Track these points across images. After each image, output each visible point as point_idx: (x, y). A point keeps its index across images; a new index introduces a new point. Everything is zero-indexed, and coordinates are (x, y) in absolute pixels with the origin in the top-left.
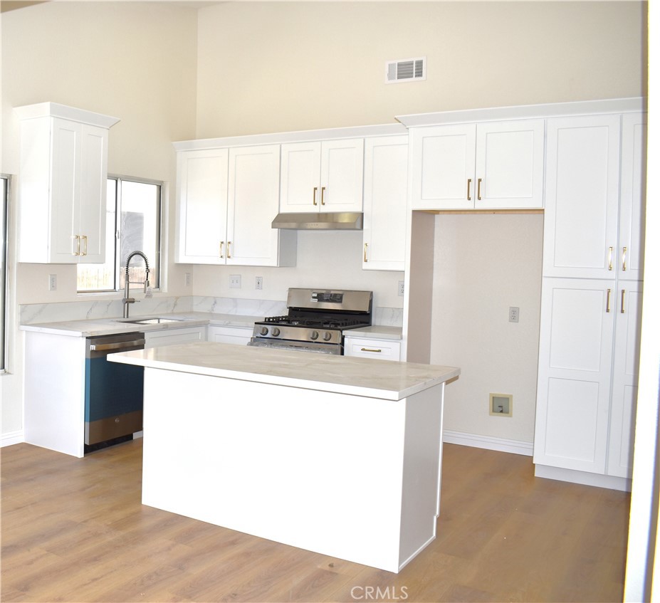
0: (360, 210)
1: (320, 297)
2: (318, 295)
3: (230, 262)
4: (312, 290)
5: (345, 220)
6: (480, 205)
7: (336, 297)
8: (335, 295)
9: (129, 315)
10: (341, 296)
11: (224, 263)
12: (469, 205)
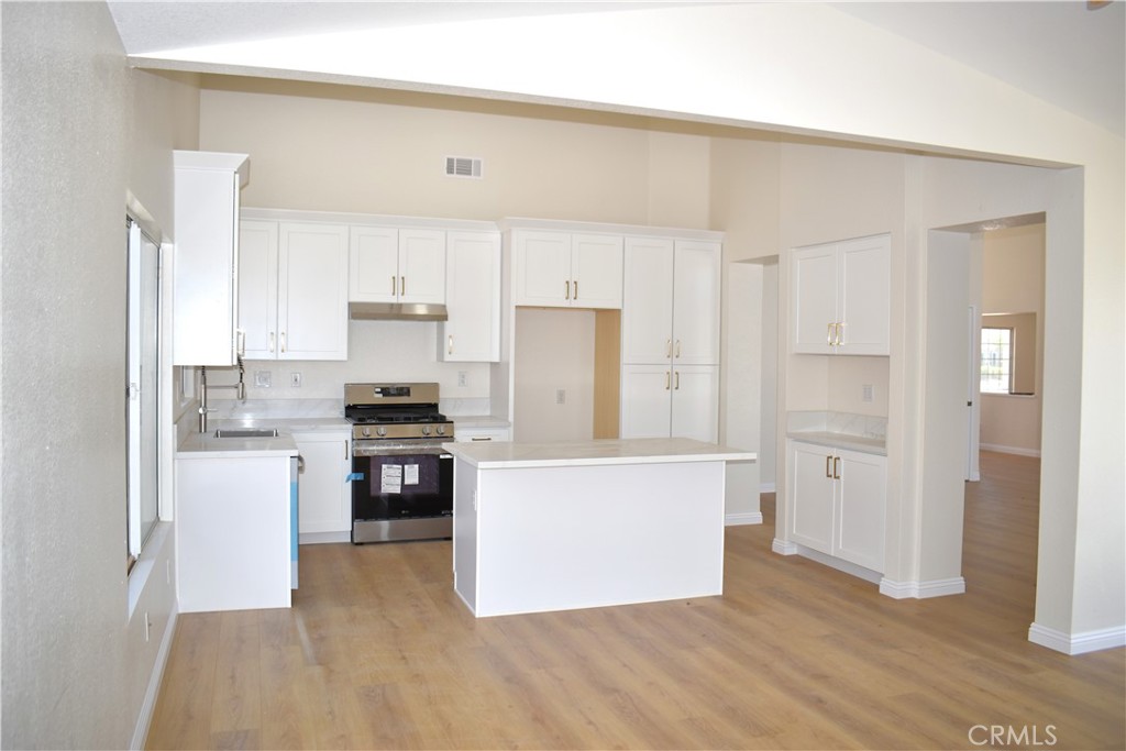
0: (442, 302)
1: (385, 391)
2: (382, 389)
3: (282, 357)
4: (375, 385)
5: (421, 310)
6: (575, 304)
7: (404, 390)
8: (402, 388)
9: (208, 429)
10: (408, 390)
11: (274, 358)
12: (566, 304)
